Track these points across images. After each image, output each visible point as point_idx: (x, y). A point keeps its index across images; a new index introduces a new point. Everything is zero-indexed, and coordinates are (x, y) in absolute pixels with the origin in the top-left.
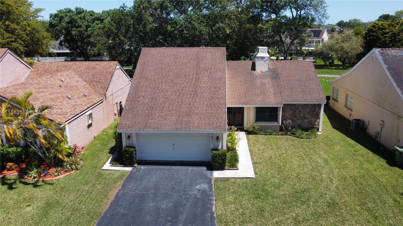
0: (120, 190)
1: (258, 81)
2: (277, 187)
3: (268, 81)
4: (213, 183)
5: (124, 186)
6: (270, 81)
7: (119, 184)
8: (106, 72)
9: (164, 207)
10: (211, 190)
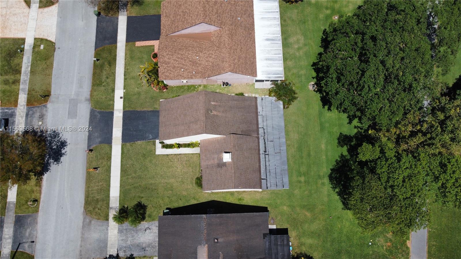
0: (148, 111)
1: (216, 156)
2: (151, 161)
3: (216, 161)
4: (152, 140)
5: (151, 111)
6: (216, 163)
7: (150, 109)
8: (220, 70)
9: (140, 126)
10: (148, 140)
